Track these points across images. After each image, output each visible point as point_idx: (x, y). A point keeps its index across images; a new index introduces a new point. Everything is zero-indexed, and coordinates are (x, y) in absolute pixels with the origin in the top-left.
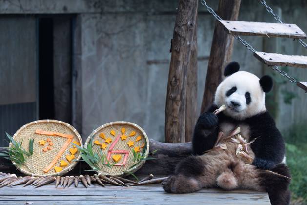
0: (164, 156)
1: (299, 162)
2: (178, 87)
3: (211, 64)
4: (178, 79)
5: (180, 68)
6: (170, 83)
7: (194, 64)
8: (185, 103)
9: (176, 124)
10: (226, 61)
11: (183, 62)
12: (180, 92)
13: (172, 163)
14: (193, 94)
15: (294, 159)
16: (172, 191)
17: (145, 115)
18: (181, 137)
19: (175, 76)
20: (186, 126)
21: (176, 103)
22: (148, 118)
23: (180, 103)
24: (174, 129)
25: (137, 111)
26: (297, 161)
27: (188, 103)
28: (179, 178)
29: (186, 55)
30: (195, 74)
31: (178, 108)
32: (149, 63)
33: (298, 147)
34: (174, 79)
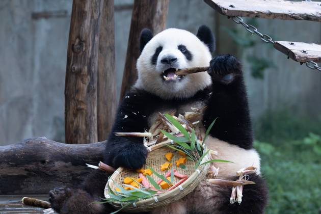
0: (64, 164)
2: (85, 53)
3: (137, 16)
4: (85, 42)
5: (87, 23)
6: (71, 47)
7: (108, 17)
8: (96, 79)
9: (82, 113)
10: (161, 12)
11: (92, 13)
12: (87, 61)
13: (78, 175)
14: (108, 64)
17: (31, 100)
18: (90, 133)
19: (79, 37)
20: (98, 117)
21: (82, 80)
23: (87, 80)
24: (80, 122)
25: (17, 93)
27: (101, 78)
30: (111, 33)
31: (85, 87)
32: (36, 16)
34: (77, 41)
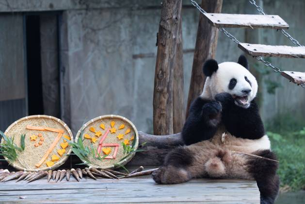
0: (153, 147)
1: (284, 150)
2: (165, 80)
3: (197, 56)
4: (165, 72)
5: (166, 61)
6: (157, 76)
7: (180, 57)
8: (172, 95)
9: (164, 116)
10: (211, 54)
11: (170, 55)
12: (167, 84)
13: (162, 154)
14: (180, 85)
15: (279, 147)
16: (162, 181)
17: (132, 108)
18: (169, 128)
19: (161, 69)
20: (173, 118)
21: (164, 96)
22: (135, 111)
23: (167, 96)
24: (163, 122)
25: (124, 104)
26: (282, 149)
27: (175, 95)
28: (169, 169)
29: (172, 48)
30: (181, 67)
31: (166, 101)
32: (135, 57)
33: (283, 135)
34: (161, 72)
